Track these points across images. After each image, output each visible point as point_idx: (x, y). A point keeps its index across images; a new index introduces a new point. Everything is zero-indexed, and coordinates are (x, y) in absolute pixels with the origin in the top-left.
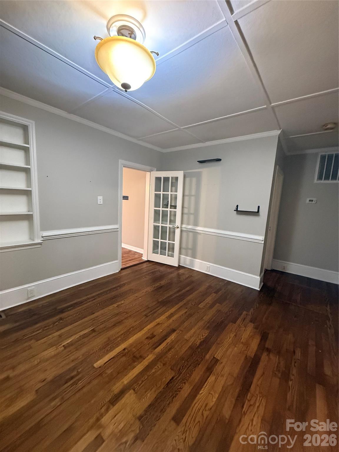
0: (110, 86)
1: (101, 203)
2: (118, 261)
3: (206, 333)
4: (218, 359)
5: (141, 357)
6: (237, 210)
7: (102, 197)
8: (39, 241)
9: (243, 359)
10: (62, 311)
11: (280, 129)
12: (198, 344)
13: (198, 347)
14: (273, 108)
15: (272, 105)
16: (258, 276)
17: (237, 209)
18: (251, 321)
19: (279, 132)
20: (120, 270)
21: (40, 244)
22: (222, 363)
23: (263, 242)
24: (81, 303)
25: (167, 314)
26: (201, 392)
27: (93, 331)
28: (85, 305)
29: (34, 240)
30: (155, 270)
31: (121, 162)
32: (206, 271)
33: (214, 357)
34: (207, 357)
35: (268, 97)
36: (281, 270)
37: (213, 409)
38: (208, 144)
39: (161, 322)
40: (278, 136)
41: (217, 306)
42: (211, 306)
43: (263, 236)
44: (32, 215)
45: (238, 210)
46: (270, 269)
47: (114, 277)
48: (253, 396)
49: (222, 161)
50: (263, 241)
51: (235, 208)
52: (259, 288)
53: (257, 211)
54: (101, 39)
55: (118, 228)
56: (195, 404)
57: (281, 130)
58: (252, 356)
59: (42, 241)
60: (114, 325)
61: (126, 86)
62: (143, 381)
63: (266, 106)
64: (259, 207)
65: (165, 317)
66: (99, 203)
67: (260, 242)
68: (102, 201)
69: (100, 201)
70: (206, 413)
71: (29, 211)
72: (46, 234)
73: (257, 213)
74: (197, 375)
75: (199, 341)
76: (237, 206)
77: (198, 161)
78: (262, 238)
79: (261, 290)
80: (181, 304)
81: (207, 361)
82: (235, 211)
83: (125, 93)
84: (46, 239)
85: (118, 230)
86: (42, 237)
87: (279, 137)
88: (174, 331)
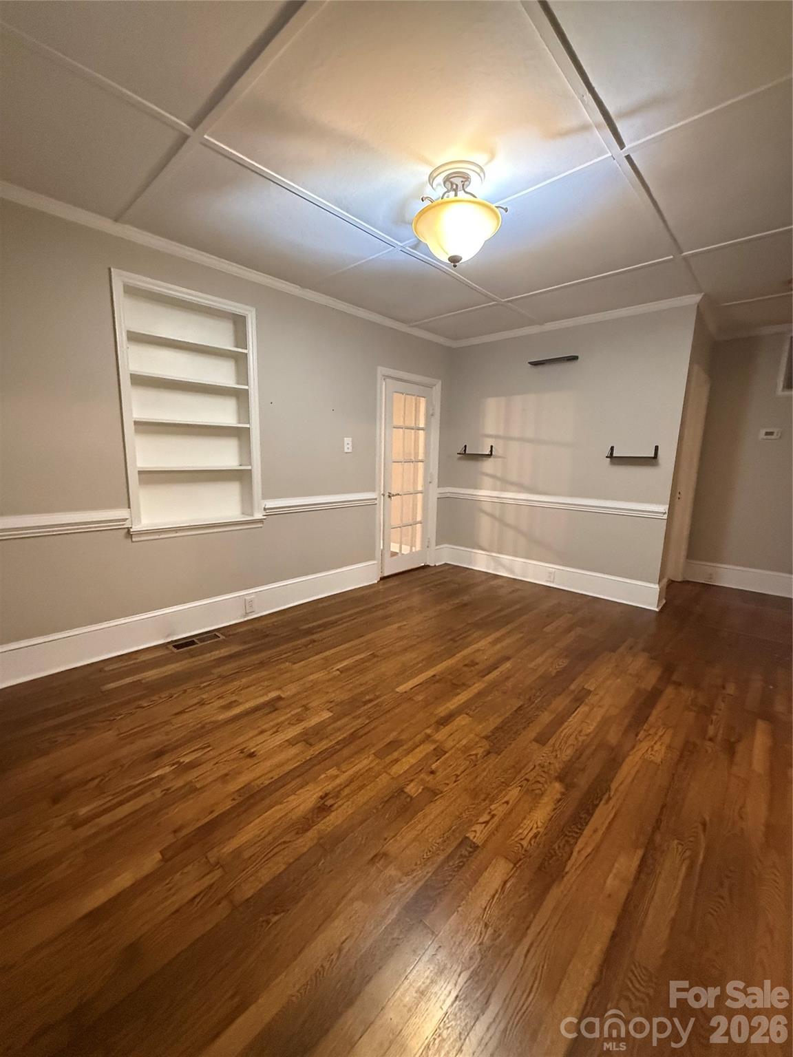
0: (399, 244)
1: (349, 451)
2: (375, 562)
3: (563, 663)
4: (589, 690)
5: (464, 684)
6: (611, 456)
7: (351, 439)
8: (259, 515)
9: (632, 692)
10: (310, 632)
11: (702, 292)
12: (553, 674)
13: (553, 678)
14: (685, 258)
15: (685, 254)
16: (655, 583)
17: (612, 453)
18: (644, 650)
19: (697, 298)
20: (379, 579)
21: (261, 521)
22: (597, 694)
23: (665, 517)
24: (334, 623)
25: (490, 639)
26: (569, 720)
27: (374, 656)
28: (340, 627)
29: (252, 515)
30: (446, 580)
31: (381, 370)
32: (547, 581)
33: (583, 688)
34: (572, 687)
35: (675, 240)
36: (704, 582)
37: (592, 735)
38: (549, 326)
39: (482, 648)
40: (696, 306)
41: (579, 630)
42: (569, 630)
43: (664, 504)
44: (250, 470)
45: (614, 455)
46: (679, 580)
47: (373, 590)
48: (651, 727)
49: (579, 360)
50: (665, 513)
51: (607, 452)
52: (658, 607)
53: (653, 455)
54: (432, 201)
55: (376, 499)
56: (563, 730)
57: (703, 294)
58: (649, 688)
59: (265, 517)
60: (405, 650)
61: (454, 260)
62: (476, 708)
63: (672, 257)
64: (657, 448)
65: (488, 642)
66: (346, 450)
67: (660, 516)
68: (350, 446)
69: (348, 446)
70: (581, 739)
71: (241, 465)
72: (270, 504)
73: (652, 461)
74: (560, 703)
75: (555, 671)
76: (612, 448)
77: (529, 363)
78: (664, 508)
79: (662, 611)
80: (510, 627)
81: (573, 691)
82: (607, 457)
83: (452, 269)
84: (271, 513)
85: (376, 502)
86: (265, 509)
87: (698, 306)
88: (508, 659)
